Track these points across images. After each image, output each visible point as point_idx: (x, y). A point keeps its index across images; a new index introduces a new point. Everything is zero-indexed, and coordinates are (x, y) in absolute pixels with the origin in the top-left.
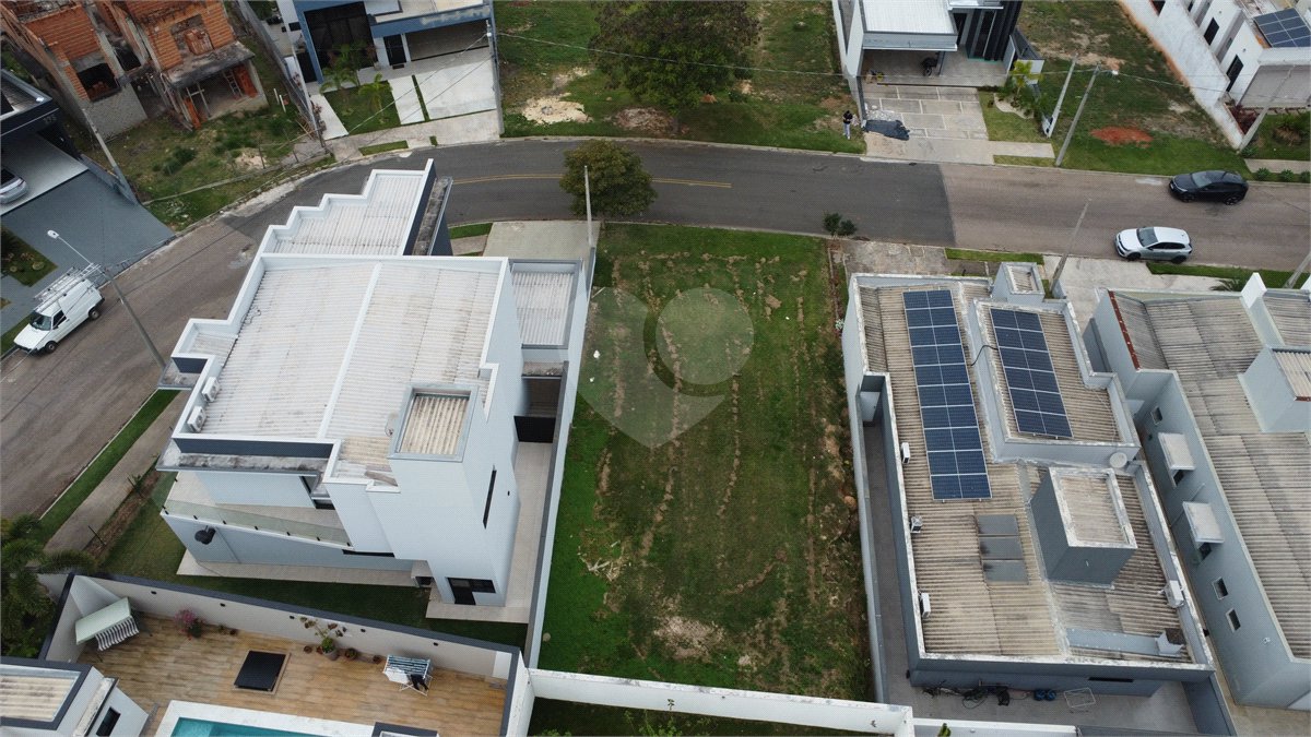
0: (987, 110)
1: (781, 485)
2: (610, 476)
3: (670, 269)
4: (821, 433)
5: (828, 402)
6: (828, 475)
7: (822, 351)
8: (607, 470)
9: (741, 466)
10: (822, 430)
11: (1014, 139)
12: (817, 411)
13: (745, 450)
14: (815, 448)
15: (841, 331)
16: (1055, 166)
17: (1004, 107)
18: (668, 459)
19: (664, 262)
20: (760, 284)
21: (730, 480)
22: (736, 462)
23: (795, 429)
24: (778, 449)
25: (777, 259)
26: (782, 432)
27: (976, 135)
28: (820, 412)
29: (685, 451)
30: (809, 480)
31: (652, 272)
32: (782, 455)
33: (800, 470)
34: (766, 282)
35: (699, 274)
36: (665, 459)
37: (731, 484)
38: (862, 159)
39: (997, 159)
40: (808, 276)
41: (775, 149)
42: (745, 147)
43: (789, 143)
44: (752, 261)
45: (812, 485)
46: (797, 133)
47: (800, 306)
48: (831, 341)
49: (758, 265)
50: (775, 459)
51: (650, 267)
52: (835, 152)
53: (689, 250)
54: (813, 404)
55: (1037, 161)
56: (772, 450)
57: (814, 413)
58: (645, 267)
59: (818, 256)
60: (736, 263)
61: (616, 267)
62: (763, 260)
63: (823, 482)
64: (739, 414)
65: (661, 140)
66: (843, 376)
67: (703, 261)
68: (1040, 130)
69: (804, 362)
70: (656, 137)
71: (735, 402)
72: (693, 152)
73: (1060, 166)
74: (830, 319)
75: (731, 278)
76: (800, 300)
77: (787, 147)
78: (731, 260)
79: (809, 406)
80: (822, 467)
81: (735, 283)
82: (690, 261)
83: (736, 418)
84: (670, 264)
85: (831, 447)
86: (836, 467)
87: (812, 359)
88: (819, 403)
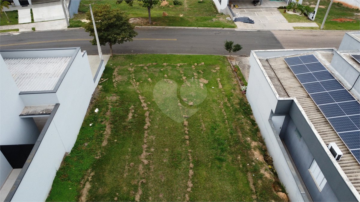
0: (284, 14)
1: (229, 188)
2: (90, 191)
3: (145, 70)
4: (249, 148)
5: (248, 128)
6: (261, 177)
7: (237, 101)
8: (88, 186)
9: (194, 175)
10: (249, 145)
11: (299, 22)
12: (243, 134)
13: (197, 164)
14: (247, 158)
15: (245, 91)
16: (320, 29)
17: (291, 13)
18: (139, 174)
19: (142, 67)
20: (195, 74)
21: (188, 187)
22: (191, 172)
23: (230, 146)
24: (221, 160)
25: (203, 63)
26: (222, 149)
27: (282, 21)
28: (245, 134)
29: (152, 167)
30: (248, 182)
31: (135, 72)
32: (224, 164)
33: (240, 175)
34: (199, 73)
35: (161, 71)
36: (136, 174)
37: (189, 190)
38: (235, 30)
39: (294, 28)
40: (221, 69)
41: (196, 28)
42: (183, 27)
43: (202, 25)
44: (190, 65)
45: (252, 187)
46: (206, 22)
47: (219, 82)
48: (241, 97)
49: (193, 66)
50: (219, 168)
51: (135, 70)
52: (223, 28)
53: (156, 62)
54: (239, 130)
55: (312, 28)
56: (217, 162)
57: (240, 135)
58: (132, 69)
59: (224, 62)
60: (181, 66)
61: (116, 70)
62: (196, 64)
63: (260, 182)
64: (190, 139)
65: (143, 27)
66: (252, 114)
67: (164, 66)
68: (309, 19)
69: (227, 107)
70: (141, 25)
71: (187, 132)
72: (158, 30)
73: (323, 29)
74: (237, 87)
75: (179, 72)
76: (219, 79)
77: (202, 27)
78: (179, 65)
79: (237, 131)
80: (255, 171)
81: (182, 74)
82: (156, 66)
83: (188, 142)
84: (146, 68)
85: (258, 156)
86: (266, 170)
87: (232, 105)
88: (242, 129)
